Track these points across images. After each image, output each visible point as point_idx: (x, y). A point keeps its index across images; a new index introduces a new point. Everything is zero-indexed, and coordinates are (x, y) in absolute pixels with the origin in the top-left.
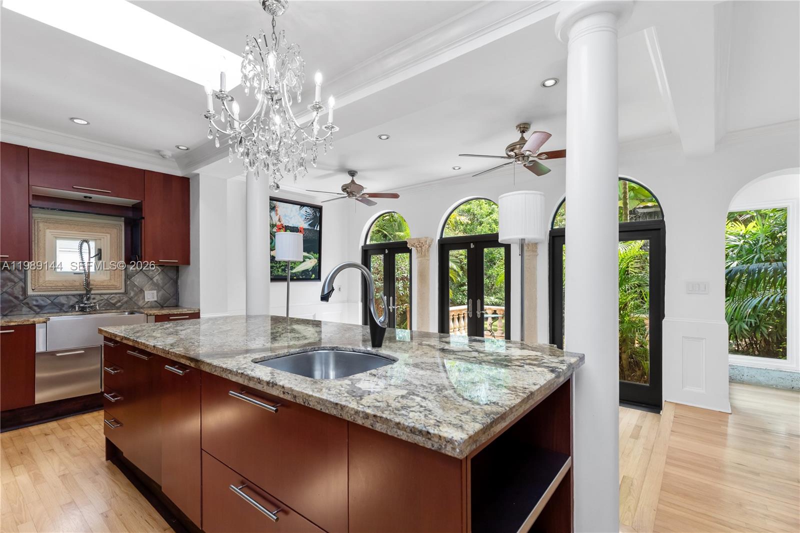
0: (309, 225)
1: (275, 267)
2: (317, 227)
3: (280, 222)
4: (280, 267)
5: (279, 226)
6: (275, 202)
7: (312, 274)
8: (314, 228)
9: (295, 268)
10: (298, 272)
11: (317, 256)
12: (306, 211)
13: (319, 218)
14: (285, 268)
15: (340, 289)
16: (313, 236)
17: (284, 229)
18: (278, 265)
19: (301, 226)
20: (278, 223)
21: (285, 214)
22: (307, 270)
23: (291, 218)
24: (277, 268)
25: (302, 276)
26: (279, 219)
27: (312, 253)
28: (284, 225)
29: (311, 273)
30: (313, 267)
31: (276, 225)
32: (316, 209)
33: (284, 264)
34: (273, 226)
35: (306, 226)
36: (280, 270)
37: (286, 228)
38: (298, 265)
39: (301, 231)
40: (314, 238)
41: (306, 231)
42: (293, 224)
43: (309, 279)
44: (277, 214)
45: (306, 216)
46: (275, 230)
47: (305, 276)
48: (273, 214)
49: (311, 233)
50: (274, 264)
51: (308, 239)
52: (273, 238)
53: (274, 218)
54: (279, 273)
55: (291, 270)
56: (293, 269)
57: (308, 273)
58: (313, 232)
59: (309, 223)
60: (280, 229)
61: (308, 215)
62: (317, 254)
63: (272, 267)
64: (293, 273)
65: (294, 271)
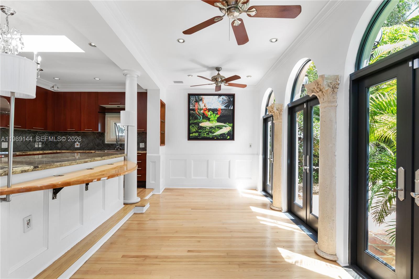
0: (225, 106)
1: (202, 132)
2: (231, 107)
3: (205, 107)
4: (205, 132)
5: (204, 109)
6: (202, 96)
7: (228, 136)
8: (229, 108)
9: (215, 132)
10: (217, 135)
11: (232, 125)
12: (223, 99)
13: (232, 102)
15: (251, 145)
17: (208, 111)
18: (204, 131)
19: (219, 108)
20: (204, 108)
21: (208, 102)
22: (224, 134)
23: (213, 104)
24: (204, 133)
25: (220, 137)
26: (205, 105)
28: (208, 108)
29: (226, 135)
30: (228, 132)
31: (202, 109)
32: (231, 96)
33: (208, 131)
34: (201, 110)
35: (223, 107)
36: (205, 134)
37: (209, 110)
38: (218, 131)
39: (219, 111)
40: (229, 114)
41: (223, 111)
42: (214, 107)
43: (226, 139)
44: (203, 103)
45: (223, 101)
46: (202, 112)
47: (223, 137)
48: (201, 103)
49: (227, 111)
50: (201, 131)
51: (224, 115)
52: (201, 116)
53: (202, 105)
54: (205, 135)
55: (213, 133)
56: (214, 133)
57: (224, 136)
58: (228, 111)
59: (225, 105)
60: (205, 111)
61: (224, 100)
62: (231, 124)
63: (200, 132)
64: (214, 136)
65: (215, 134)
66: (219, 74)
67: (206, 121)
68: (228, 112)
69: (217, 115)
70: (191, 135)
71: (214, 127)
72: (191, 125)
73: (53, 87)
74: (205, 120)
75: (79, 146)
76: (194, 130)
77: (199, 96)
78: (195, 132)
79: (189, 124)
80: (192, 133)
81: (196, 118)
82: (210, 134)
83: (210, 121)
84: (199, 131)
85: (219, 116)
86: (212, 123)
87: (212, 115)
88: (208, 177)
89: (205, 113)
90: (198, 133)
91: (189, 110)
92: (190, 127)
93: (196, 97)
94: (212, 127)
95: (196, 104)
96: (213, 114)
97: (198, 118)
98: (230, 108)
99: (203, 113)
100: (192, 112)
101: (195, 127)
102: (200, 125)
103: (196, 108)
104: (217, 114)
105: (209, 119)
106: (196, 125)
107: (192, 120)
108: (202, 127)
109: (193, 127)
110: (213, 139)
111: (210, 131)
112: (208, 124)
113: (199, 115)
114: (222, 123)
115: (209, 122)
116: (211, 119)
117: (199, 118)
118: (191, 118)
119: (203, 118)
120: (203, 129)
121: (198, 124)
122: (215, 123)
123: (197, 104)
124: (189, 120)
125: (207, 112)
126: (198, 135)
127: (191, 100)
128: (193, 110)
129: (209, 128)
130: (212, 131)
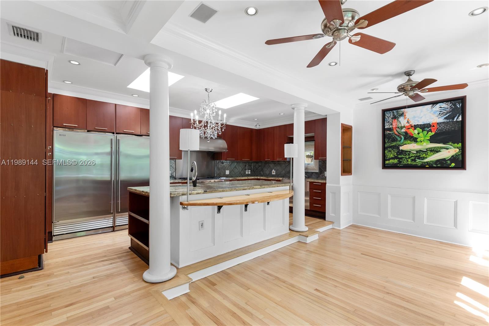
0: (444, 118)
1: (404, 158)
2: (458, 118)
3: (409, 123)
4: (409, 158)
6: (404, 109)
7: (451, 163)
8: (453, 119)
9: (426, 158)
10: (431, 161)
11: (460, 145)
12: (441, 107)
13: (460, 109)
14: (415, 158)
16: (452, 128)
17: (413, 128)
18: (407, 157)
19: (434, 122)
20: (407, 125)
21: (414, 116)
23: (421, 118)
24: (407, 159)
25: (437, 165)
26: (408, 121)
27: (450, 143)
28: (413, 125)
29: (449, 162)
30: (453, 156)
31: (404, 127)
32: (456, 101)
33: (413, 156)
34: (402, 128)
35: (441, 120)
36: (409, 160)
37: (415, 127)
38: (431, 155)
39: (433, 126)
40: (453, 129)
41: (440, 125)
42: (423, 122)
43: (448, 168)
44: (405, 118)
45: (440, 111)
46: (403, 130)
47: (442, 165)
48: (401, 119)
49: (449, 125)
50: (403, 156)
51: (444, 132)
52: (402, 137)
53: (403, 121)
54: (408, 162)
55: (422, 159)
56: (424, 159)
57: (444, 162)
58: (451, 124)
59: (445, 116)
60: (409, 128)
61: (444, 109)
62: (458, 144)
63: (401, 158)
64: (425, 162)
65: (426, 160)
66: (409, 80)
67: (410, 143)
68: (451, 127)
69: (430, 133)
70: (387, 162)
71: (426, 150)
72: (387, 149)
73: (256, 126)
74: (409, 141)
75: (275, 174)
76: (392, 156)
77: (398, 110)
78: (392, 158)
79: (384, 149)
80: (389, 160)
81: (395, 140)
82: (418, 160)
83: (417, 142)
84: (400, 156)
85: (433, 133)
86: (421, 145)
87: (421, 134)
88: (414, 220)
89: (409, 131)
90: (398, 160)
91: (384, 130)
92: (386, 152)
93: (393, 112)
94: (420, 151)
95: (394, 121)
96: (423, 131)
97: (397, 139)
98: (455, 120)
99: (406, 133)
100: (388, 132)
101: (392, 151)
102: (401, 148)
103: (394, 126)
104: (431, 131)
105: (415, 140)
106: (394, 149)
107: (388, 143)
108: (404, 151)
109: (390, 151)
110: (423, 167)
111: (417, 156)
112: (414, 147)
113: (398, 136)
114: (439, 143)
115: (416, 144)
116: (418, 140)
117: (399, 139)
118: (386, 141)
119: (405, 139)
120: (406, 154)
121: (397, 147)
122: (426, 144)
123: (396, 121)
124: (384, 143)
125: (411, 130)
126: (398, 162)
127: (387, 117)
128: (390, 130)
129: (415, 152)
130: (420, 155)
